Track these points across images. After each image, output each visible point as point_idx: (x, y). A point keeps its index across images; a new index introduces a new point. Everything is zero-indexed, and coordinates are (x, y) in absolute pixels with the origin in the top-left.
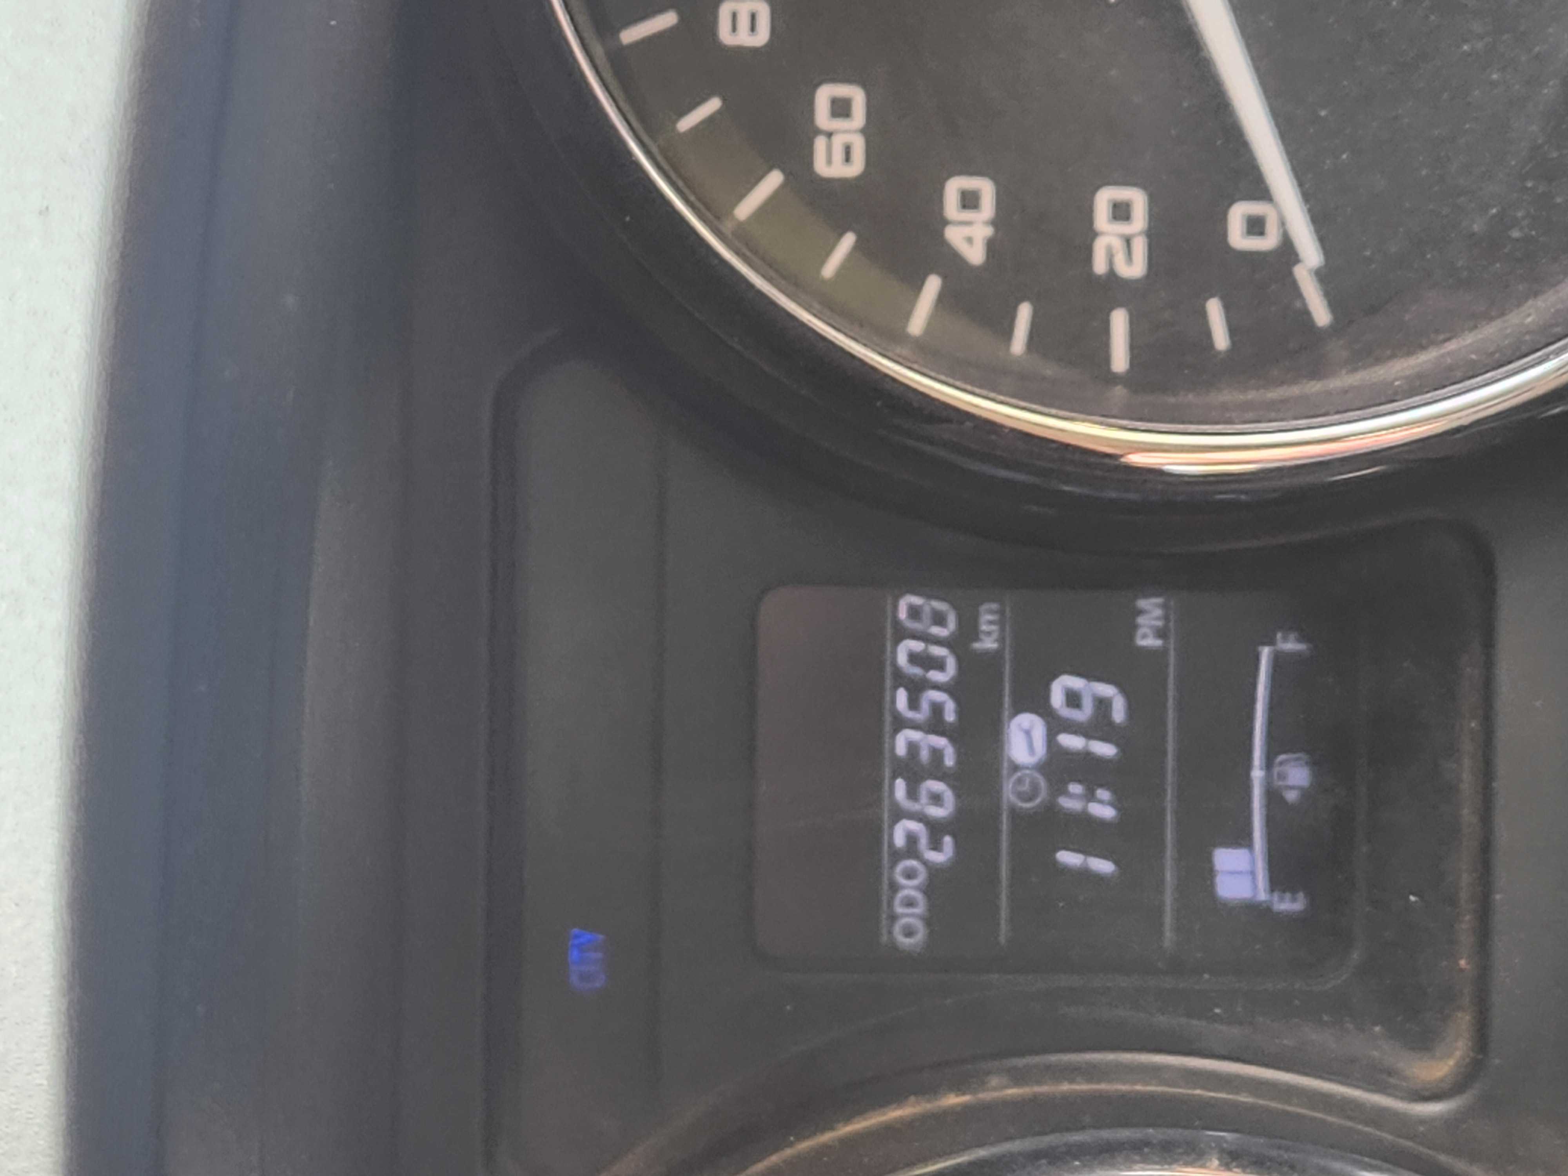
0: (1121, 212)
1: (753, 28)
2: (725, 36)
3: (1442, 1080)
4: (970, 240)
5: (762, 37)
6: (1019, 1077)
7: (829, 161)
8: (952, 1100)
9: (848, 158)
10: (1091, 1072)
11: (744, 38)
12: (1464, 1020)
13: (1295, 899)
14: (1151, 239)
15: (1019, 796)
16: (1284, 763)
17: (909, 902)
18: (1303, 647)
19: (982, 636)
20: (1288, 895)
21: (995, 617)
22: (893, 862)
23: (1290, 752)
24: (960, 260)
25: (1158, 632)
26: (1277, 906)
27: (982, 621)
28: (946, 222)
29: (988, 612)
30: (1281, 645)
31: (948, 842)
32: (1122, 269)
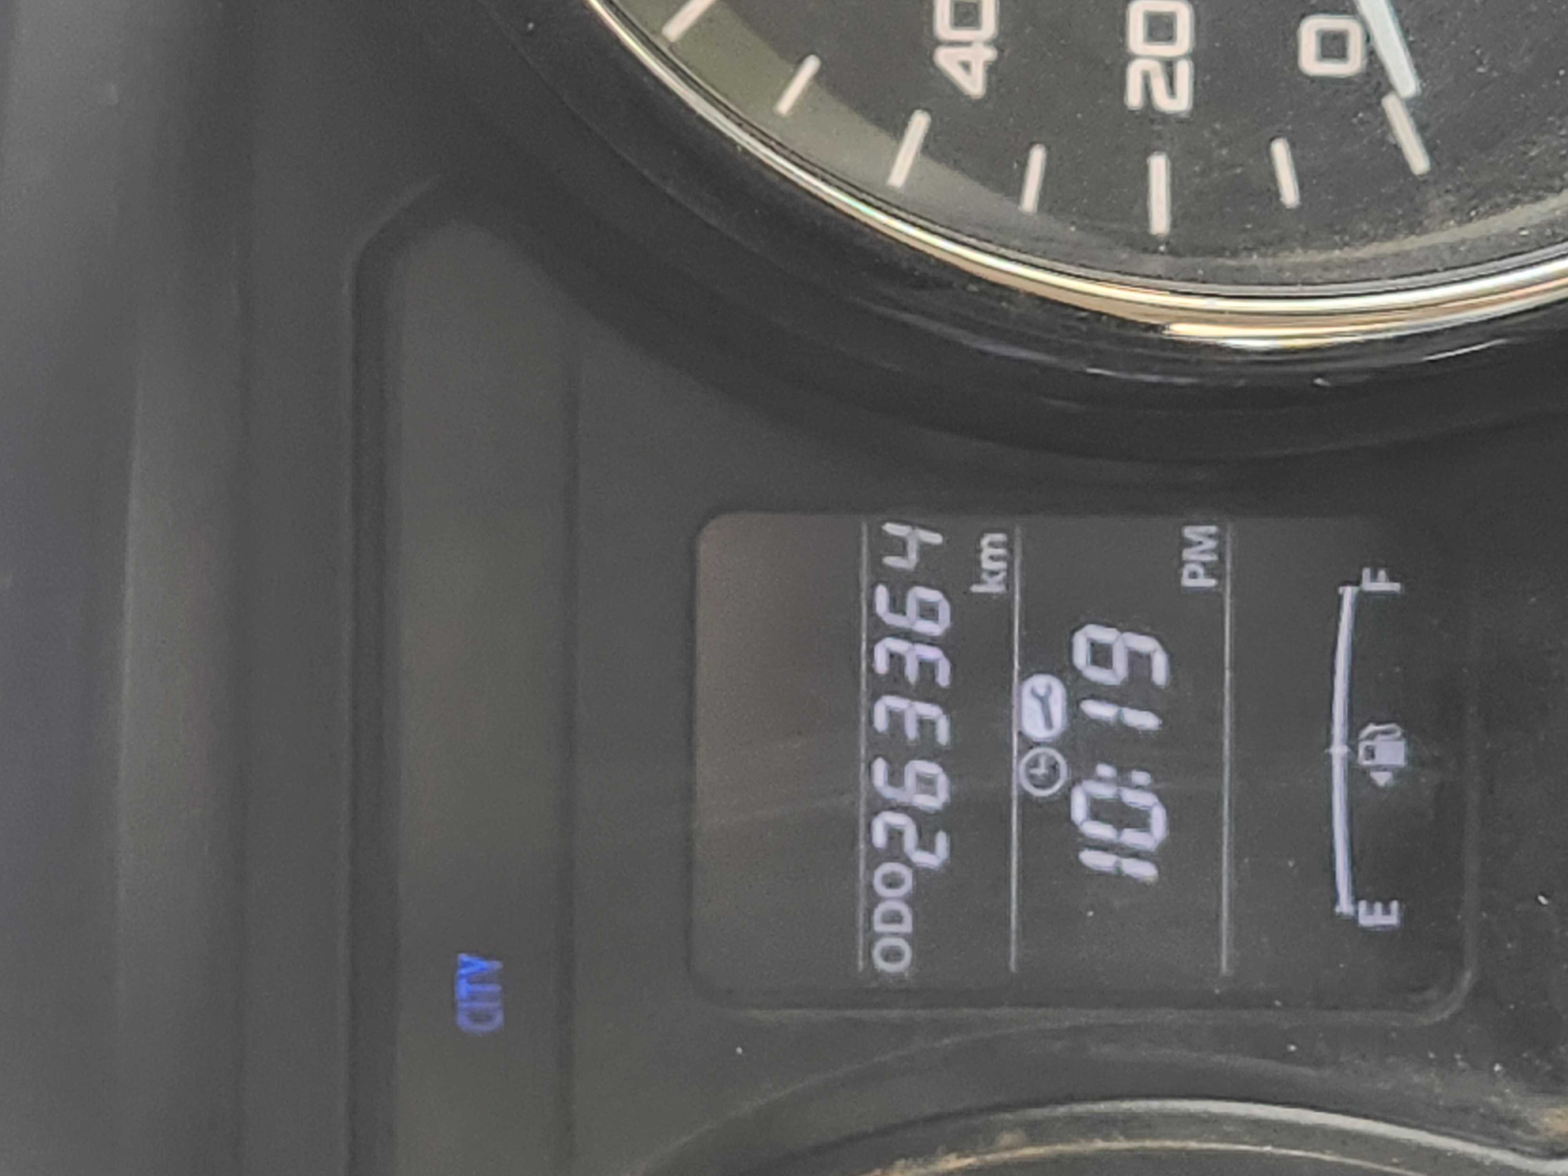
0: (1160, 28)
6: (1038, 1133)
8: (954, 1163)
10: (1132, 1126)
13: (1387, 911)
14: (1194, 56)
15: (1032, 777)
16: (1372, 736)
17: (894, 918)
18: (1396, 587)
19: (985, 576)
20: (1378, 906)
21: (1001, 552)
22: (872, 866)
23: (1378, 723)
24: (956, 91)
25: (1212, 570)
26: (1365, 920)
27: (984, 556)
28: (938, 43)
29: (992, 545)
30: (1368, 586)
31: (942, 841)
32: (1163, 102)
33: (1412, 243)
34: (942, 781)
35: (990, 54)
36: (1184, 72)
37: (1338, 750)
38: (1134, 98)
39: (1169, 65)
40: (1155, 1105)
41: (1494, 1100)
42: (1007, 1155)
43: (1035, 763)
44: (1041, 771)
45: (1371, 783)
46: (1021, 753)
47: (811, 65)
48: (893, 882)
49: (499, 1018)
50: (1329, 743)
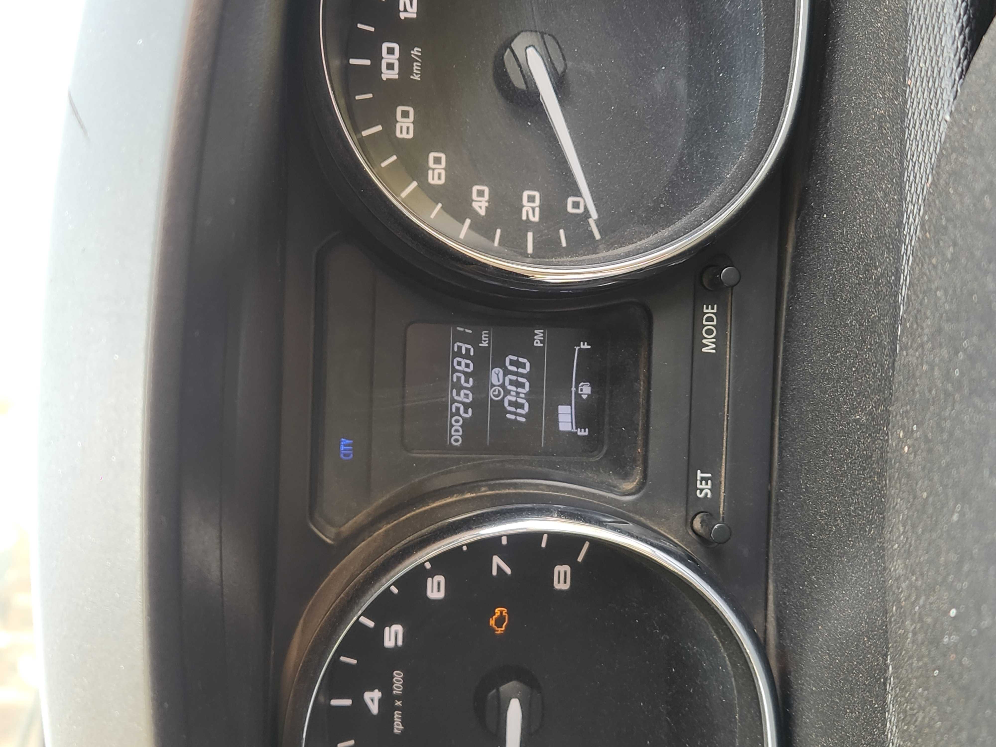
0: (531, 199)
1: (408, 133)
2: (398, 134)
3: (631, 489)
4: (480, 207)
5: (411, 136)
6: (491, 488)
7: (433, 179)
8: (468, 495)
9: (439, 178)
10: (515, 486)
11: (404, 136)
12: (639, 469)
13: (585, 431)
14: (541, 207)
15: (494, 396)
16: (582, 386)
17: (457, 431)
18: (589, 347)
19: (483, 342)
20: (583, 430)
21: (487, 335)
22: (452, 417)
23: (584, 382)
24: (477, 213)
25: (541, 341)
26: (579, 433)
27: (483, 336)
28: (473, 201)
29: (485, 333)
30: (582, 346)
31: (470, 410)
32: (531, 218)
33: (594, 256)
34: (471, 395)
35: (487, 204)
36: (537, 210)
37: (573, 389)
38: (524, 217)
39: (533, 209)
40: (522, 481)
41: (610, 481)
42: (483, 494)
43: (495, 391)
44: (496, 393)
45: (582, 398)
46: (491, 388)
47: (440, 205)
48: (457, 421)
49: (352, 456)
50: (572, 387)
